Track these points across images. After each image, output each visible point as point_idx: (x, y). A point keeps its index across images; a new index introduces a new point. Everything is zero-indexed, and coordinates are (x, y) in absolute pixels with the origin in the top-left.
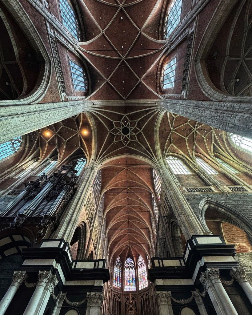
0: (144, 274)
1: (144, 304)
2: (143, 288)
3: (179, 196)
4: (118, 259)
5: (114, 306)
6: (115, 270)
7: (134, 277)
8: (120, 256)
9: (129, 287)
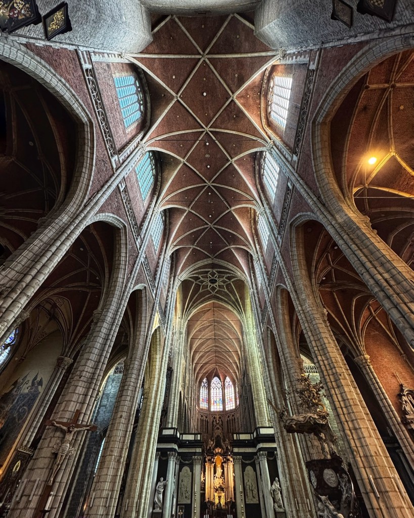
0: (231, 396)
1: (230, 423)
2: (229, 409)
3: (258, 380)
4: (205, 380)
5: (202, 425)
6: (201, 391)
7: (221, 398)
8: (207, 377)
9: (216, 407)
